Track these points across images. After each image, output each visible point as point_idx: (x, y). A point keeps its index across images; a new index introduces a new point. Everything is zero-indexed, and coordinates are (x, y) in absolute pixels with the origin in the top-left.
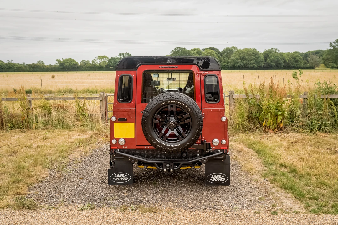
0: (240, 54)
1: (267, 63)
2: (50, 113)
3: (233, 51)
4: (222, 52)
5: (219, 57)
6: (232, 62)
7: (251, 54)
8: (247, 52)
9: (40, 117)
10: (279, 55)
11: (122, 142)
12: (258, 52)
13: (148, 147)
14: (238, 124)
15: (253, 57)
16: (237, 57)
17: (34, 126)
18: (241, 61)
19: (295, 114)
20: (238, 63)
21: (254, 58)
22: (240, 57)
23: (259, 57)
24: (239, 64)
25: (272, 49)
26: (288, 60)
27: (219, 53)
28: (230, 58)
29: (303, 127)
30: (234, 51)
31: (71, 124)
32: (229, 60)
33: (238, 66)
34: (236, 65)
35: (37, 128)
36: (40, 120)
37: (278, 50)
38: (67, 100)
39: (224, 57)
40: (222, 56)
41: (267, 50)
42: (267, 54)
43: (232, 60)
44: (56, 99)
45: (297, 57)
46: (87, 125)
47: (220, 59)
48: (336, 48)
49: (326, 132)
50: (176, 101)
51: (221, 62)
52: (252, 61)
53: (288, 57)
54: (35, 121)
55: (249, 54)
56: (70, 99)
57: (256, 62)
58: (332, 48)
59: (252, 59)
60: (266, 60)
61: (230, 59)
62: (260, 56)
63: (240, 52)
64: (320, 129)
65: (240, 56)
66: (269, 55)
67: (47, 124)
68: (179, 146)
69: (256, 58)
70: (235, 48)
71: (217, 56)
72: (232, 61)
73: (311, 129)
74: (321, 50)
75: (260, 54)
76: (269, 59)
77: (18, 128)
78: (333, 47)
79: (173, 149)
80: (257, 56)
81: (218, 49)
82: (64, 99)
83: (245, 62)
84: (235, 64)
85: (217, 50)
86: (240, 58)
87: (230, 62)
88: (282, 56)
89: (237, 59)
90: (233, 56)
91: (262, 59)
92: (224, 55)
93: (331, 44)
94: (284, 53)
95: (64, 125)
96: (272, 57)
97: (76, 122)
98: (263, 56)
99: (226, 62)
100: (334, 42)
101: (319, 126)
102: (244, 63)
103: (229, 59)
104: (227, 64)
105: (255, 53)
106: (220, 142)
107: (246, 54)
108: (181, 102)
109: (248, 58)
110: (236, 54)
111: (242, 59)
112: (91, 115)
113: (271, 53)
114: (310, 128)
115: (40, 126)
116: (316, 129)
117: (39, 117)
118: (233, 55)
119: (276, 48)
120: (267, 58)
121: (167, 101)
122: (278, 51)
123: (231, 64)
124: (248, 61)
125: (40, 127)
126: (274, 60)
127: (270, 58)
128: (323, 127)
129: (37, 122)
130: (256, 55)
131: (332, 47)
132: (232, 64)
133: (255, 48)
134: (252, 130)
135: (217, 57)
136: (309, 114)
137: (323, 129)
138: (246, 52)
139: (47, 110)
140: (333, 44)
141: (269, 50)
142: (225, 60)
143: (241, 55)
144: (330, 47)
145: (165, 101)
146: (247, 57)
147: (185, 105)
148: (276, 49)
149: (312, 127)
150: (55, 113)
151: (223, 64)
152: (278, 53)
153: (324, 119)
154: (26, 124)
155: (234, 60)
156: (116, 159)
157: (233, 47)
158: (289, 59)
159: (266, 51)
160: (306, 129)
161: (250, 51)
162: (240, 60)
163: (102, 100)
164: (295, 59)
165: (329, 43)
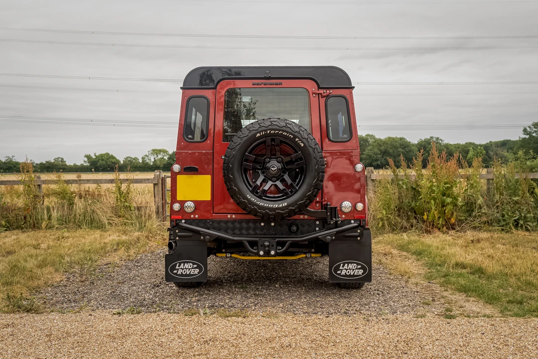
0: (381, 146)
2: (71, 204)
3: (369, 141)
6: (368, 159)
7: (398, 145)
8: (392, 142)
9: (55, 211)
10: (443, 147)
11: (190, 205)
12: (409, 142)
13: (234, 216)
14: (382, 219)
15: (400, 149)
16: (376, 150)
17: (44, 225)
18: (383, 157)
19: (475, 203)
20: (377, 160)
21: (402, 152)
22: (381, 151)
23: (410, 151)
24: (379, 163)
25: (432, 137)
28: (364, 152)
29: (489, 223)
30: (371, 141)
31: (106, 222)
32: (363, 156)
33: (378, 165)
34: (375, 163)
35: (49, 227)
36: (55, 214)
37: (441, 140)
38: (101, 183)
41: (423, 139)
42: (424, 146)
43: (368, 155)
44: (82, 181)
46: (132, 224)
48: (534, 137)
49: (527, 230)
50: (279, 130)
54: (46, 217)
55: (395, 146)
56: (105, 183)
58: (527, 137)
59: (400, 154)
61: (364, 154)
62: (412, 150)
63: (379, 143)
64: (516, 225)
65: (379, 149)
66: (426, 148)
67: (66, 222)
68: (285, 206)
69: (407, 152)
70: (372, 136)
72: (368, 157)
73: (503, 226)
74: (510, 140)
75: (413, 145)
77: (17, 228)
78: (529, 134)
79: (274, 211)
80: (407, 149)
82: (95, 181)
84: (371, 162)
86: (379, 152)
87: (365, 159)
88: (448, 148)
89: (376, 154)
90: (368, 150)
91: (416, 154)
93: (525, 130)
94: (450, 145)
95: (94, 223)
97: (113, 218)
98: (417, 149)
100: (529, 127)
101: (515, 221)
102: (387, 161)
105: (403, 144)
106: (354, 207)
107: (390, 147)
108: (288, 132)
109: (394, 152)
110: (373, 146)
111: (383, 155)
112: (139, 209)
113: (430, 144)
114: (501, 224)
115: (55, 224)
116: (511, 225)
117: (53, 210)
118: (369, 148)
119: (437, 136)
121: (266, 131)
122: (440, 142)
123: (365, 162)
124: (394, 157)
125: (53, 226)
128: (521, 222)
129: (50, 218)
130: (405, 147)
131: (527, 134)
132: (367, 161)
133: (404, 137)
134: (404, 229)
136: (497, 202)
137: (522, 226)
138: (389, 142)
139: (67, 199)
140: (528, 129)
141: (426, 139)
143: (382, 148)
144: (524, 134)
145: (262, 131)
146: (391, 151)
147: (295, 137)
148: (438, 138)
149: (503, 223)
150: (79, 204)
152: (440, 144)
153: (523, 210)
154: (31, 221)
155: (370, 156)
156: (180, 237)
157: (368, 135)
159: (422, 141)
160: (494, 226)
161: (396, 142)
162: (380, 156)
163: (157, 184)
165: (523, 129)
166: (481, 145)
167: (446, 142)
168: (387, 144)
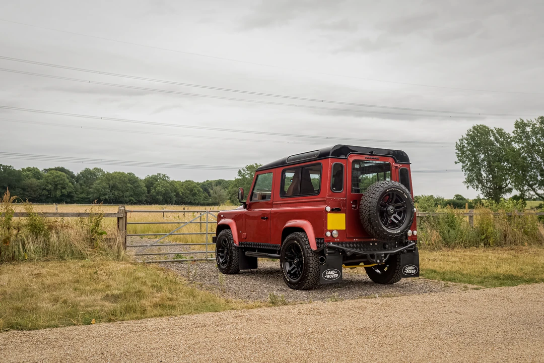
0: (109, 180)
1: (151, 196)
3: (97, 175)
4: (78, 176)
5: (73, 183)
6: (96, 193)
7: (127, 180)
8: (120, 177)
10: (169, 185)
12: (137, 178)
15: (129, 185)
16: (104, 184)
18: (111, 191)
20: (105, 194)
21: (131, 188)
23: (138, 186)
24: (107, 197)
25: (159, 174)
26: (182, 193)
27: (73, 176)
28: (91, 186)
30: (99, 175)
32: (91, 190)
33: (106, 199)
34: (103, 198)
37: (167, 177)
39: (81, 185)
40: (77, 182)
41: (150, 175)
42: (151, 182)
43: (96, 189)
45: (195, 188)
47: (75, 187)
48: (246, 178)
51: (77, 193)
52: (127, 193)
53: (182, 188)
55: (123, 181)
56: (72, 216)
57: (134, 193)
58: (241, 177)
59: (128, 190)
60: (149, 192)
62: (140, 185)
63: (109, 177)
65: (108, 184)
66: (153, 184)
69: (135, 187)
70: (99, 170)
71: (69, 182)
72: (95, 191)
74: (224, 180)
75: (141, 180)
76: (154, 190)
78: (243, 176)
80: (136, 185)
81: (71, 170)
82: (62, 215)
83: (116, 193)
84: (100, 196)
85: (69, 171)
86: (108, 187)
87: (92, 193)
88: (173, 186)
89: (104, 188)
90: (96, 184)
91: (144, 190)
92: (81, 182)
93: (240, 172)
94: (176, 182)
96: (158, 188)
97: (89, 249)
98: (145, 185)
99: (85, 192)
100: (244, 170)
102: (115, 195)
103: (90, 188)
104: (87, 195)
105: (132, 180)
106: (413, 233)
107: (118, 181)
108: (400, 190)
109: (122, 186)
110: (102, 179)
111: (112, 189)
113: (157, 181)
115: (34, 256)
118: (98, 182)
119: (163, 174)
120: (150, 189)
122: (167, 179)
123: (93, 196)
124: (122, 192)
126: (161, 192)
127: (155, 188)
130: (134, 183)
131: (242, 176)
132: (95, 195)
135: (70, 184)
138: (118, 177)
140: (243, 172)
141: (153, 175)
142: (83, 189)
143: (111, 182)
144: (239, 176)
145: (390, 188)
146: (119, 186)
147: (404, 192)
148: (164, 175)
151: (80, 196)
152: (166, 181)
155: (98, 190)
156: (328, 253)
157: (94, 169)
158: (183, 191)
159: (149, 178)
161: (125, 177)
162: (108, 190)
163: (122, 218)
164: (191, 191)
165: (238, 171)
166: (198, 184)
167: (171, 179)
168: (116, 178)
